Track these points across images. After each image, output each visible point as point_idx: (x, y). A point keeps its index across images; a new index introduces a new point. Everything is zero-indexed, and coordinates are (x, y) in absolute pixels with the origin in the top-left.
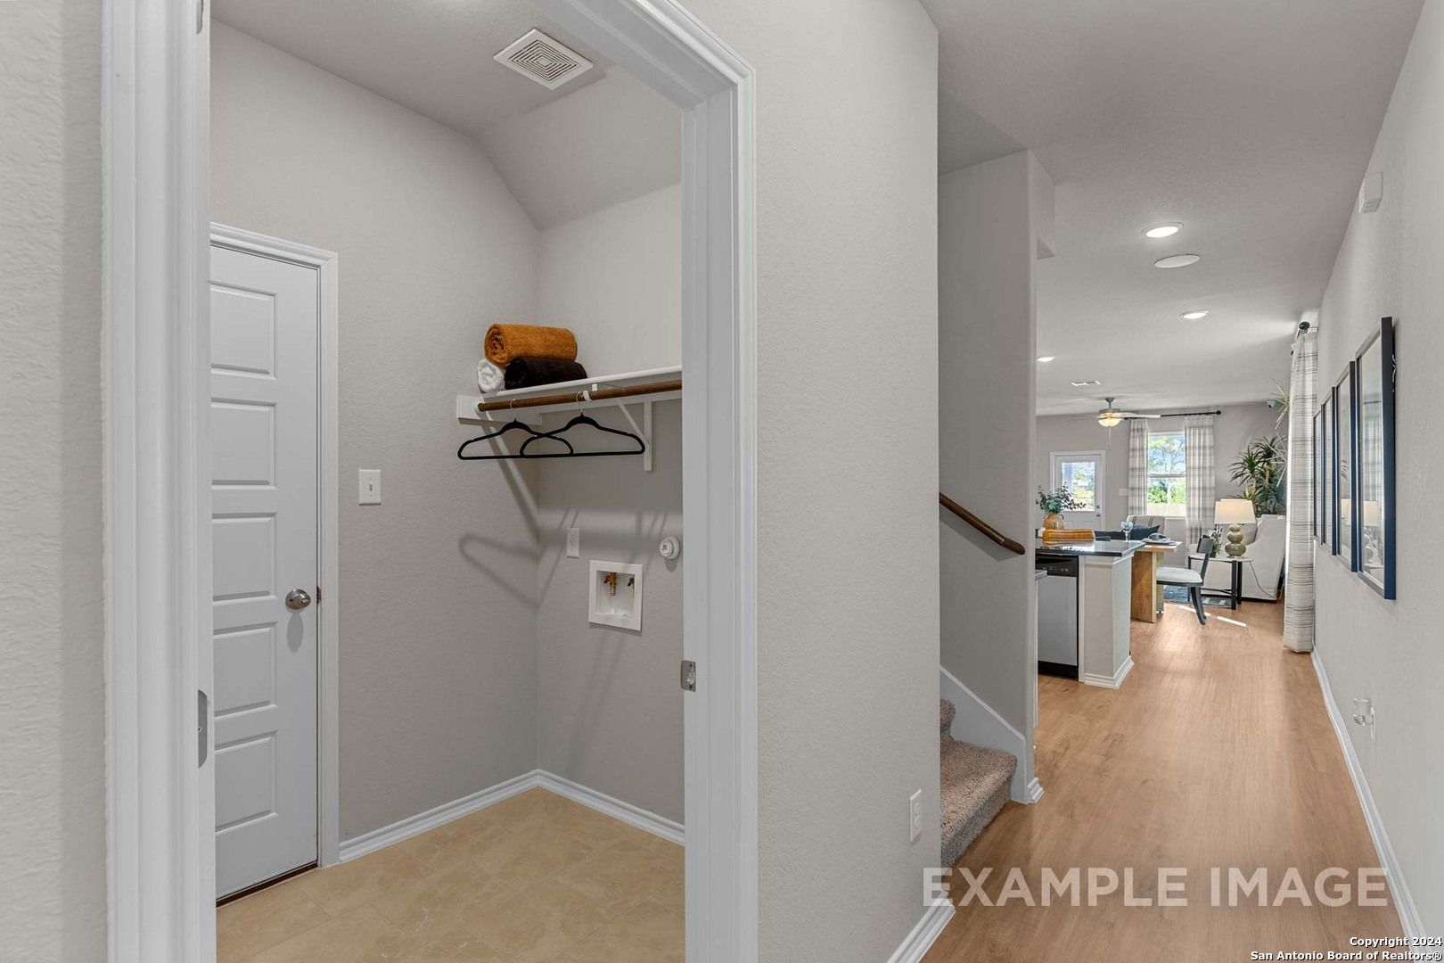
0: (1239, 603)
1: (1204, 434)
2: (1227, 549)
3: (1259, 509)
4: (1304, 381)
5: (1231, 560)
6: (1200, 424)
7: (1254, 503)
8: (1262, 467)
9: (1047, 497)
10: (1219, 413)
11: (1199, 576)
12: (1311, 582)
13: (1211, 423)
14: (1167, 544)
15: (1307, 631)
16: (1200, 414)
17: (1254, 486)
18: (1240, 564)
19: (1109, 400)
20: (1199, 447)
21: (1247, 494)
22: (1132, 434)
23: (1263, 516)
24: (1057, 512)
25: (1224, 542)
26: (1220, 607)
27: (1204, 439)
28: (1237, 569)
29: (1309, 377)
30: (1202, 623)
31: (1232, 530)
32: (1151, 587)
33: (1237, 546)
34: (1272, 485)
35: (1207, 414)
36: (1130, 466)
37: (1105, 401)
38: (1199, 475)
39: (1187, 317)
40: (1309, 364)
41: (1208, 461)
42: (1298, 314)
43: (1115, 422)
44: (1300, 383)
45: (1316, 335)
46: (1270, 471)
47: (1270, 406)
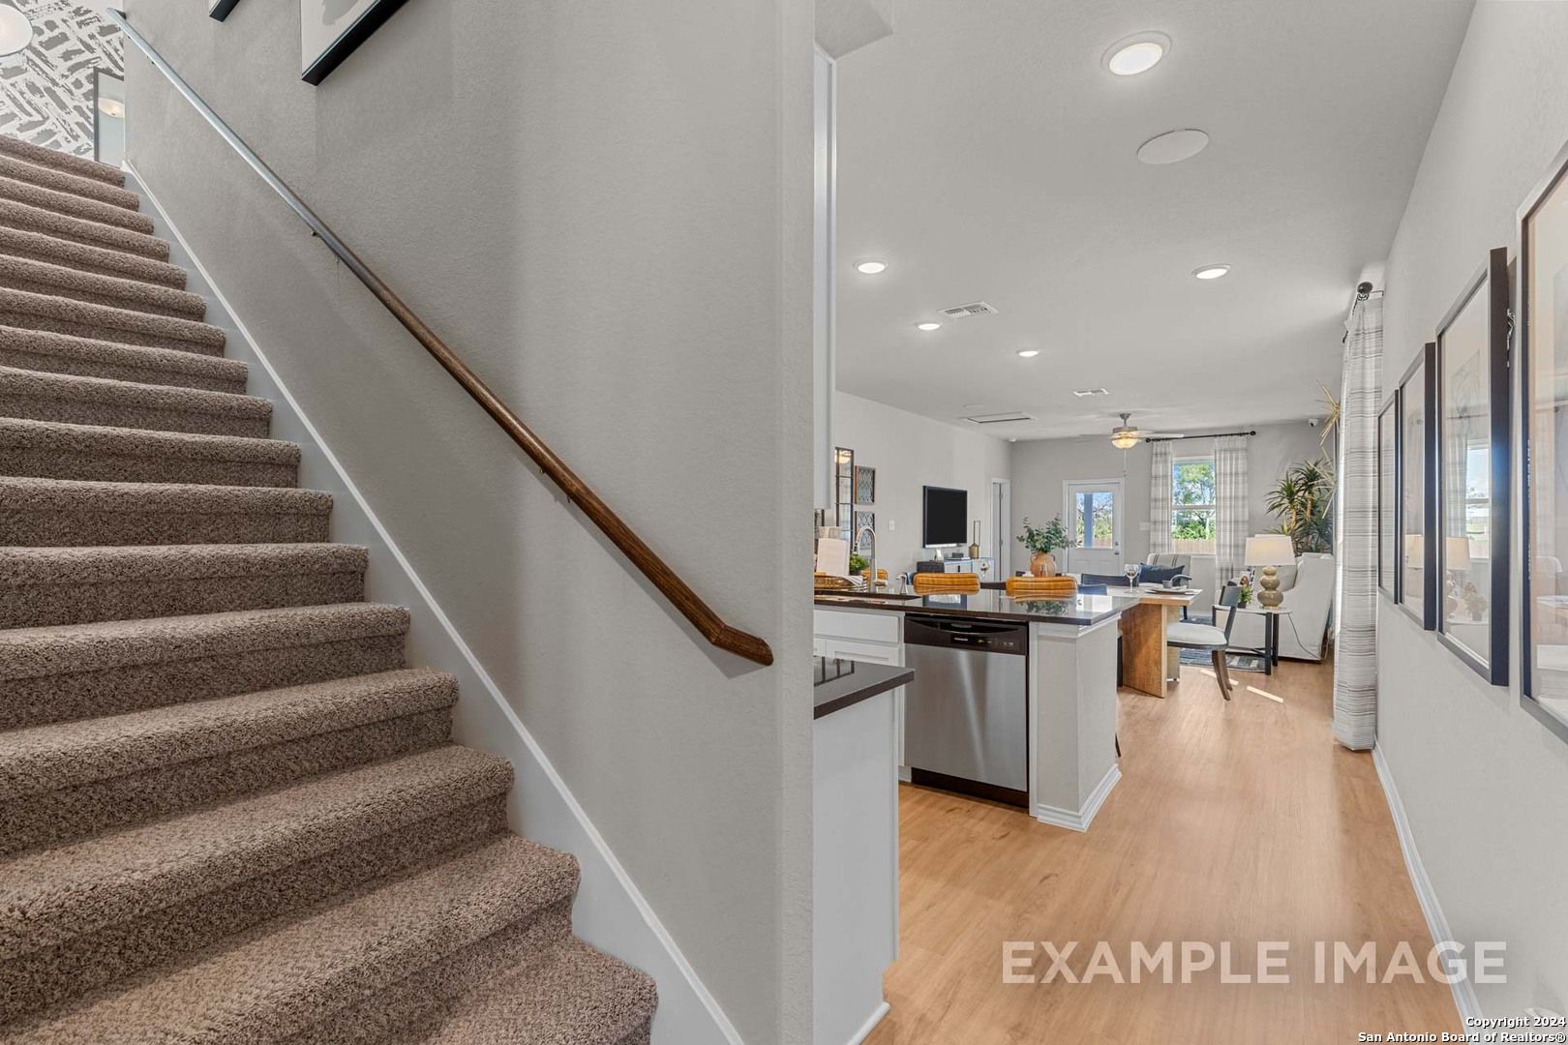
0: (1275, 664)
1: (1237, 459)
2: (1260, 597)
3: (1299, 546)
4: (1363, 368)
5: (1265, 612)
6: (1231, 446)
7: (1293, 539)
8: (1302, 497)
9: (1035, 533)
10: (1253, 433)
11: (1223, 635)
12: (1373, 651)
13: (1245, 446)
14: (1183, 594)
15: (1369, 719)
16: (1232, 435)
17: (1294, 519)
18: (1276, 616)
19: (1124, 416)
20: (1231, 474)
21: (1286, 528)
22: (1154, 459)
23: (1303, 554)
24: (1046, 552)
25: (1256, 589)
26: (1252, 670)
27: (1237, 464)
28: (1273, 623)
29: (1370, 363)
30: (1227, 698)
31: (1266, 574)
32: (1160, 650)
33: (1272, 592)
34: (1315, 518)
35: (1240, 434)
36: (1153, 496)
37: (1120, 419)
38: (1231, 507)
39: (1202, 275)
40: (1371, 344)
41: (1240, 490)
42: (1357, 271)
43: (1131, 443)
44: (1358, 372)
45: (1381, 303)
46: (1312, 500)
47: (1312, 424)
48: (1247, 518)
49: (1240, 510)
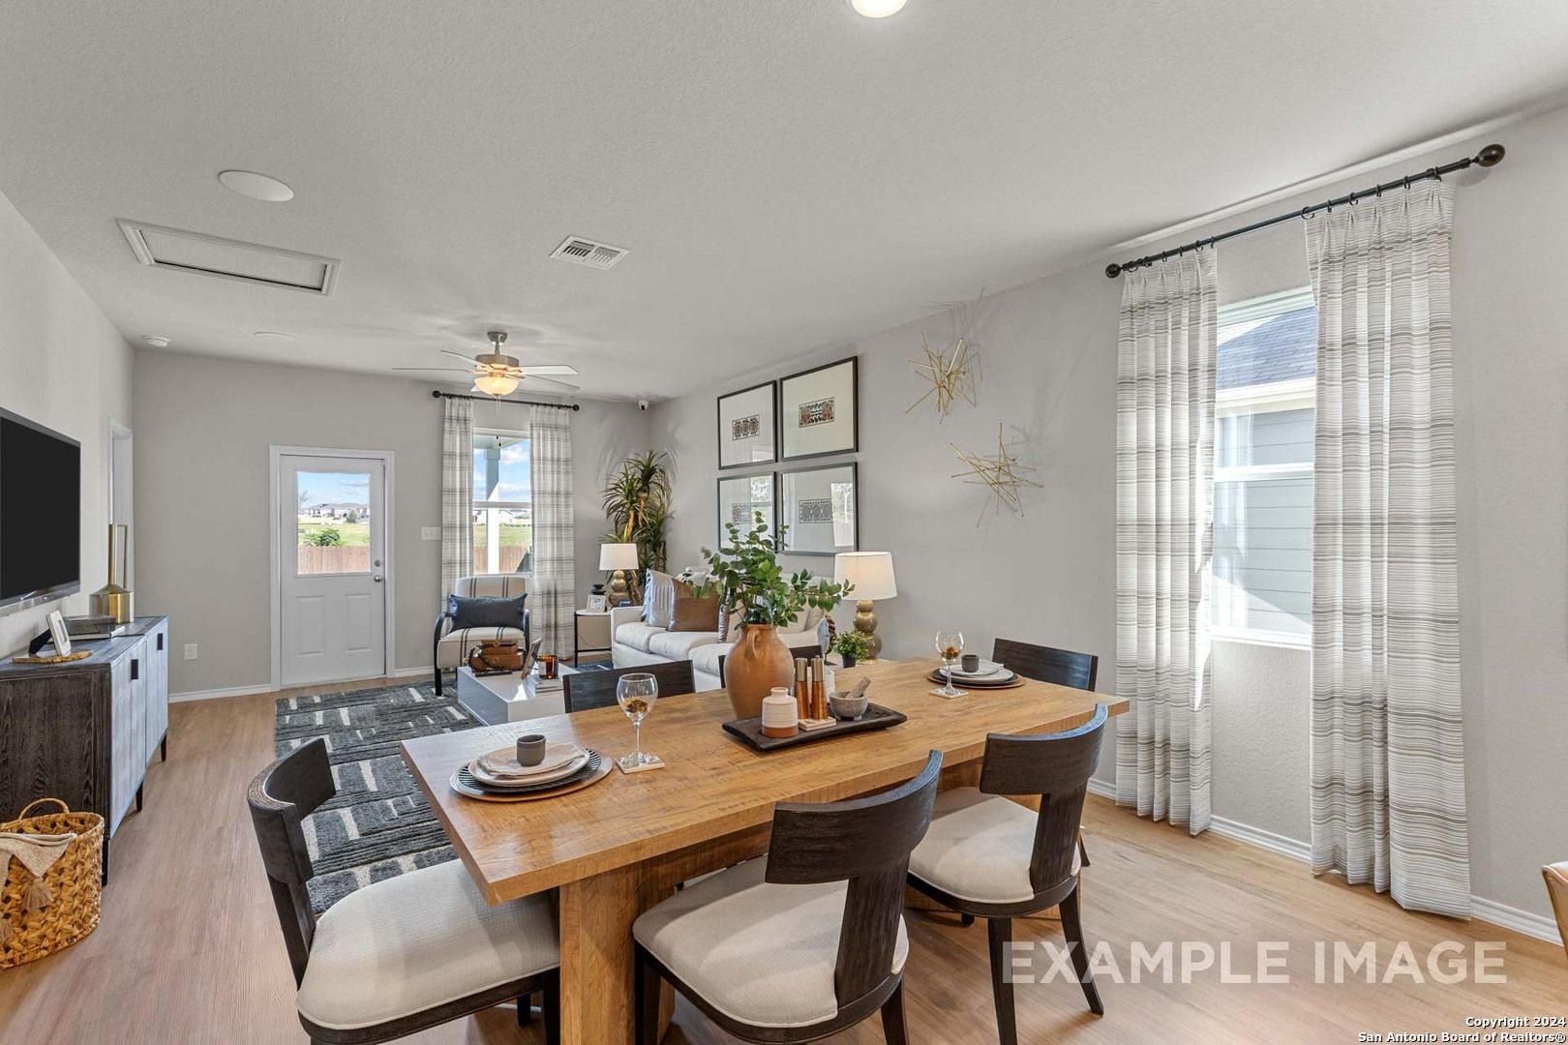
1: (558, 440)
6: (551, 422)
10: (576, 408)
13: (567, 423)
16: (549, 405)
17: (631, 525)
20: (551, 460)
21: (624, 536)
27: (558, 447)
35: (561, 407)
38: (551, 506)
41: (563, 482)
47: (643, 407)
48: (571, 522)
49: (563, 509)
